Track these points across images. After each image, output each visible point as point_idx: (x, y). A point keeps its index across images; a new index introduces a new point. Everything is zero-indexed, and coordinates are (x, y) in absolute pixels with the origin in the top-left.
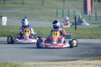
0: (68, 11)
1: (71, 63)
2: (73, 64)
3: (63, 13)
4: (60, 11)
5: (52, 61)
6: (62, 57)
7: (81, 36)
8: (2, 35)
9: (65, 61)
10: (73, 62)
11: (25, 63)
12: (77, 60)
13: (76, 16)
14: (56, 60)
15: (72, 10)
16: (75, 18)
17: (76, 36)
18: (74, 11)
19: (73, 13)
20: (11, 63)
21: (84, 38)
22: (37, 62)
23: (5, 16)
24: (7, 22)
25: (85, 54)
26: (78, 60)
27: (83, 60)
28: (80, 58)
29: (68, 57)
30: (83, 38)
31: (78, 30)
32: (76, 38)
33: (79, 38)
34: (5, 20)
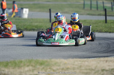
0: (97, 2)
1: (104, 60)
2: (107, 61)
3: (91, 5)
5: (82, 58)
6: (93, 53)
7: (113, 30)
8: (24, 29)
10: (106, 59)
11: (53, 60)
13: (105, 8)
14: (86, 57)
15: (102, 1)
16: (105, 10)
17: (107, 30)
18: (103, 3)
19: (102, 5)
22: (65, 59)
23: (26, 8)
24: (29, 15)
26: (111, 57)
31: (109, 23)
32: (107, 32)
33: (110, 32)
34: (26, 12)
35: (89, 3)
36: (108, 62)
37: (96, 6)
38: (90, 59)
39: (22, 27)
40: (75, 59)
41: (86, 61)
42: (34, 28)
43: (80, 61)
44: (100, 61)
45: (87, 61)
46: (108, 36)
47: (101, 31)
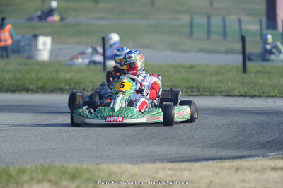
0: (224, 20)
1: (232, 167)
2: (237, 169)
3: (209, 25)
4: (201, 20)
5: (178, 161)
6: (205, 149)
7: (261, 91)
8: (39, 88)
9: (215, 162)
10: (237, 163)
11: (104, 166)
12: (249, 156)
13: (244, 34)
14: (189, 158)
15: (235, 18)
16: (243, 39)
17: (246, 90)
18: (239, 21)
19: (237, 27)
20: (63, 166)
21: (269, 96)
22: (135, 164)
23: (45, 35)
24: (51, 52)
25: (271, 141)
26: (250, 159)
27: (263, 156)
28: (258, 152)
29: (222, 148)
30: (265, 94)
31: (251, 72)
32: (245, 96)
33: (253, 96)
34: (45, 47)
35: (203, 21)
36: (240, 172)
37: (221, 30)
38: (198, 165)
39: (32, 84)
40: (159, 165)
41: (185, 169)
42: (62, 85)
43: (171, 169)
44: (222, 169)
45: (189, 170)
46: (247, 106)
47: (229, 94)
